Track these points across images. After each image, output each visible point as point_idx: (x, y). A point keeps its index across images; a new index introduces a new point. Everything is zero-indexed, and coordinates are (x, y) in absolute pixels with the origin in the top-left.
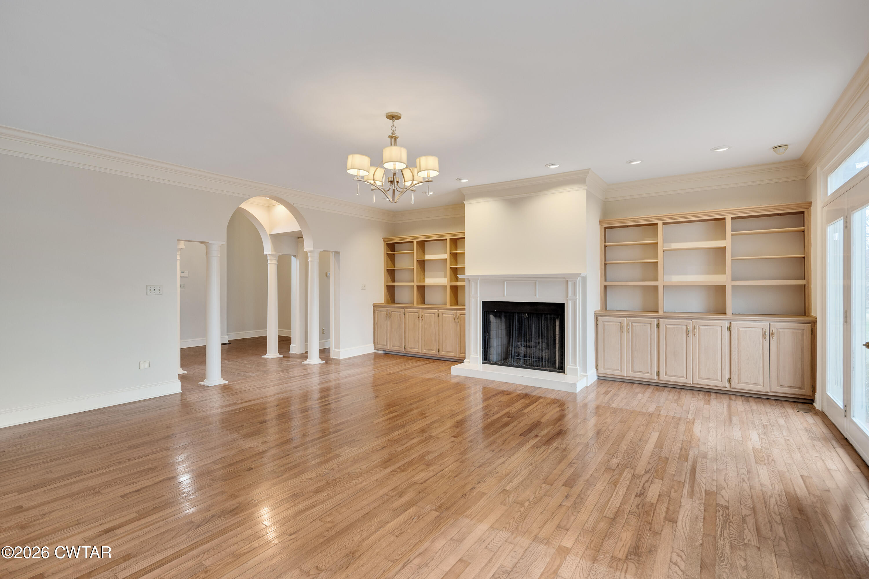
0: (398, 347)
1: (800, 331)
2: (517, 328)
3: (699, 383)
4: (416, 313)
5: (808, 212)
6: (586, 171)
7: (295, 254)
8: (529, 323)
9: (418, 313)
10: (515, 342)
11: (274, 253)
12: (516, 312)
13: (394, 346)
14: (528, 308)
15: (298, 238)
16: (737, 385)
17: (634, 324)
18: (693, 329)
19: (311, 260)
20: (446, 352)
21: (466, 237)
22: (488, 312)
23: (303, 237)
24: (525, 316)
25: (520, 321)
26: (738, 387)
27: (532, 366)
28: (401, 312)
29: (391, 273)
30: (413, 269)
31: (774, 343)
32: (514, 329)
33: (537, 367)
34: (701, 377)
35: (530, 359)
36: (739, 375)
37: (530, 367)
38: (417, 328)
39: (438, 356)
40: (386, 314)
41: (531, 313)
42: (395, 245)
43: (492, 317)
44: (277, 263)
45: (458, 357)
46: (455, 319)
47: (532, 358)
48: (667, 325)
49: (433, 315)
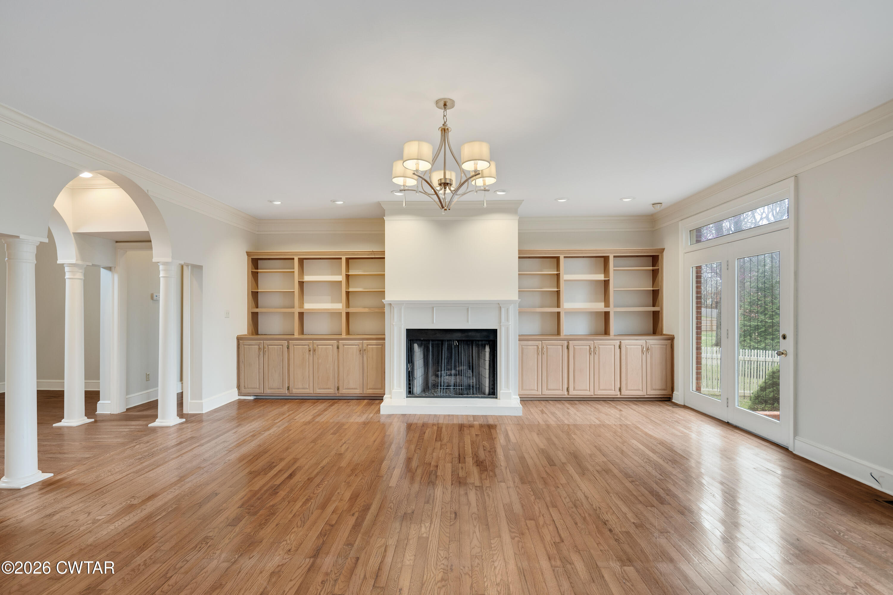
0: (278, 389)
1: (665, 346)
2: (446, 357)
3: (599, 394)
4: (306, 345)
5: (661, 255)
6: (519, 202)
7: (111, 266)
8: (459, 350)
9: (309, 345)
10: (444, 370)
11: (80, 262)
12: (445, 340)
13: (271, 389)
14: (459, 335)
15: (117, 242)
16: (626, 393)
17: (549, 347)
18: (595, 348)
19: (164, 275)
20: (348, 389)
21: (386, 257)
22: (413, 340)
23: (150, 241)
24: (455, 344)
25: (450, 348)
26: (626, 394)
27: (462, 394)
28: (283, 345)
29: (255, 296)
30: (294, 292)
31: (649, 356)
32: (444, 358)
33: (467, 395)
34: (600, 388)
35: (460, 388)
36: (626, 384)
37: (461, 396)
38: (307, 363)
39: (337, 395)
40: (259, 349)
41: (461, 341)
42: (259, 261)
43: (416, 346)
44: (82, 277)
45: (365, 394)
46: (361, 350)
47: (462, 386)
48: (575, 346)
49: (331, 347)
